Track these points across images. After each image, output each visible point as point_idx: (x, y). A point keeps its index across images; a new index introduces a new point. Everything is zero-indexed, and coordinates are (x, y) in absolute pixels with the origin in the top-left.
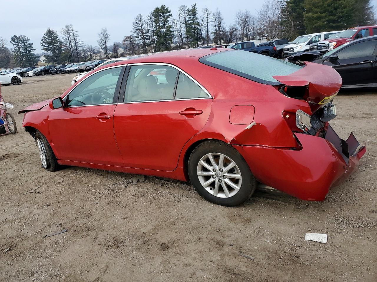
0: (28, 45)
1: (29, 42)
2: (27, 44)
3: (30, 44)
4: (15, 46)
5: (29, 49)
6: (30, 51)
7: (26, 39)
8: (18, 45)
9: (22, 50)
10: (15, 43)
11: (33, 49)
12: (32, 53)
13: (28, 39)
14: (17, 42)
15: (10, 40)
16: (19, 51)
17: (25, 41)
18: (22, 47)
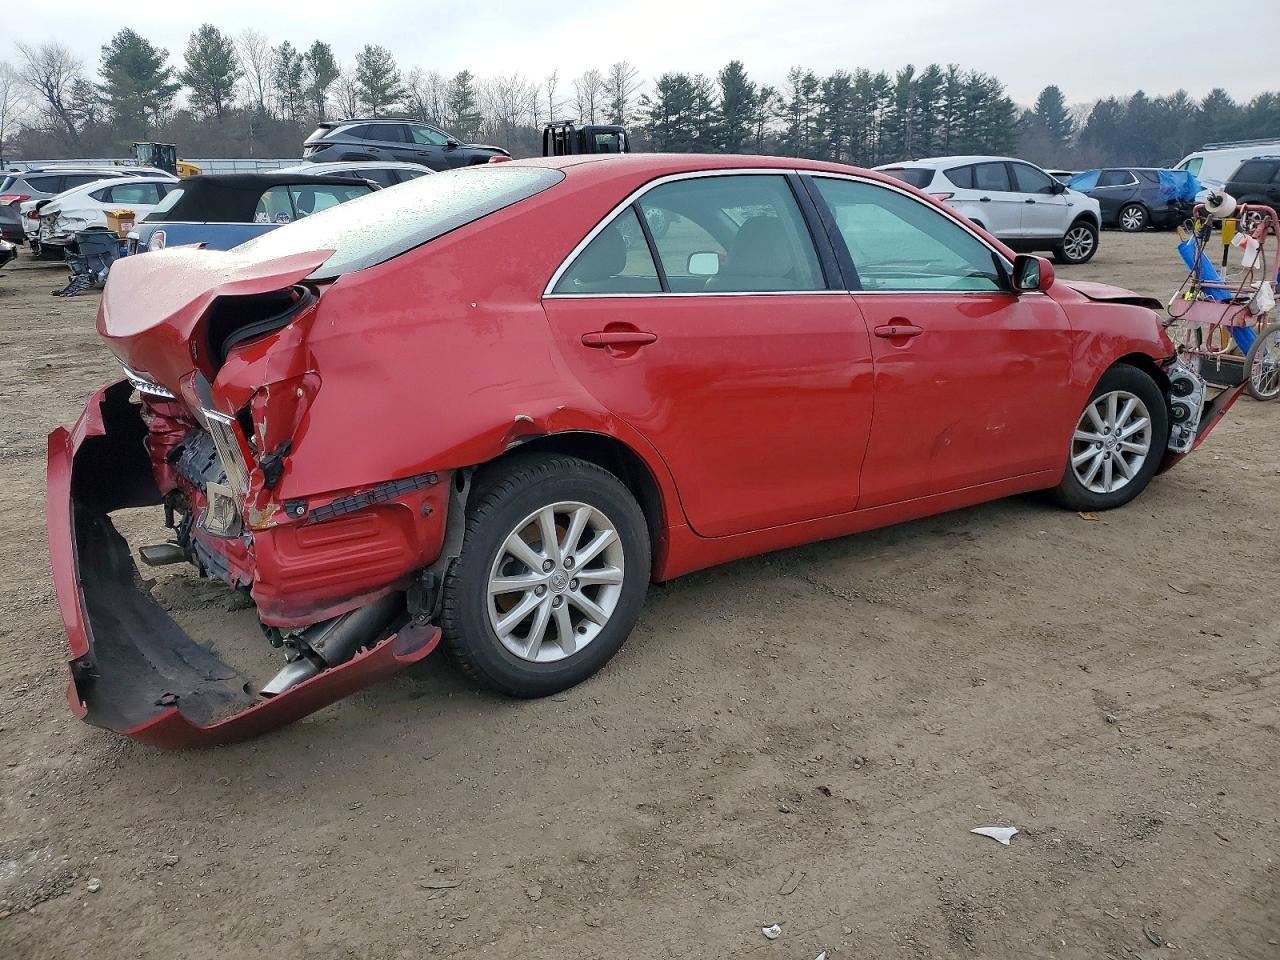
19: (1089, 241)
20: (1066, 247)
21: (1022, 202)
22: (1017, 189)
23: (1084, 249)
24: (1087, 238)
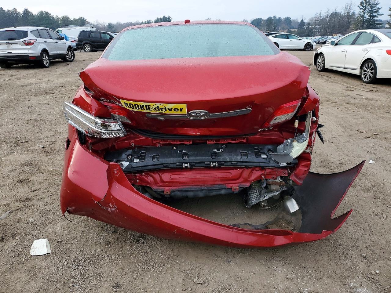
0: (375, 10)
1: (378, 6)
2: (375, 8)
3: (378, 9)
4: (362, 10)
5: (374, 14)
6: (375, 16)
7: (376, 3)
8: (365, 10)
9: (367, 16)
10: (362, 7)
11: (379, 15)
12: (376, 18)
13: (378, 3)
14: (365, 6)
15: (359, 4)
16: (363, 16)
17: (374, 5)
18: (368, 12)
19: (72, 55)
20: (67, 57)
21: (55, 43)
22: (52, 39)
23: (72, 57)
24: (71, 54)
